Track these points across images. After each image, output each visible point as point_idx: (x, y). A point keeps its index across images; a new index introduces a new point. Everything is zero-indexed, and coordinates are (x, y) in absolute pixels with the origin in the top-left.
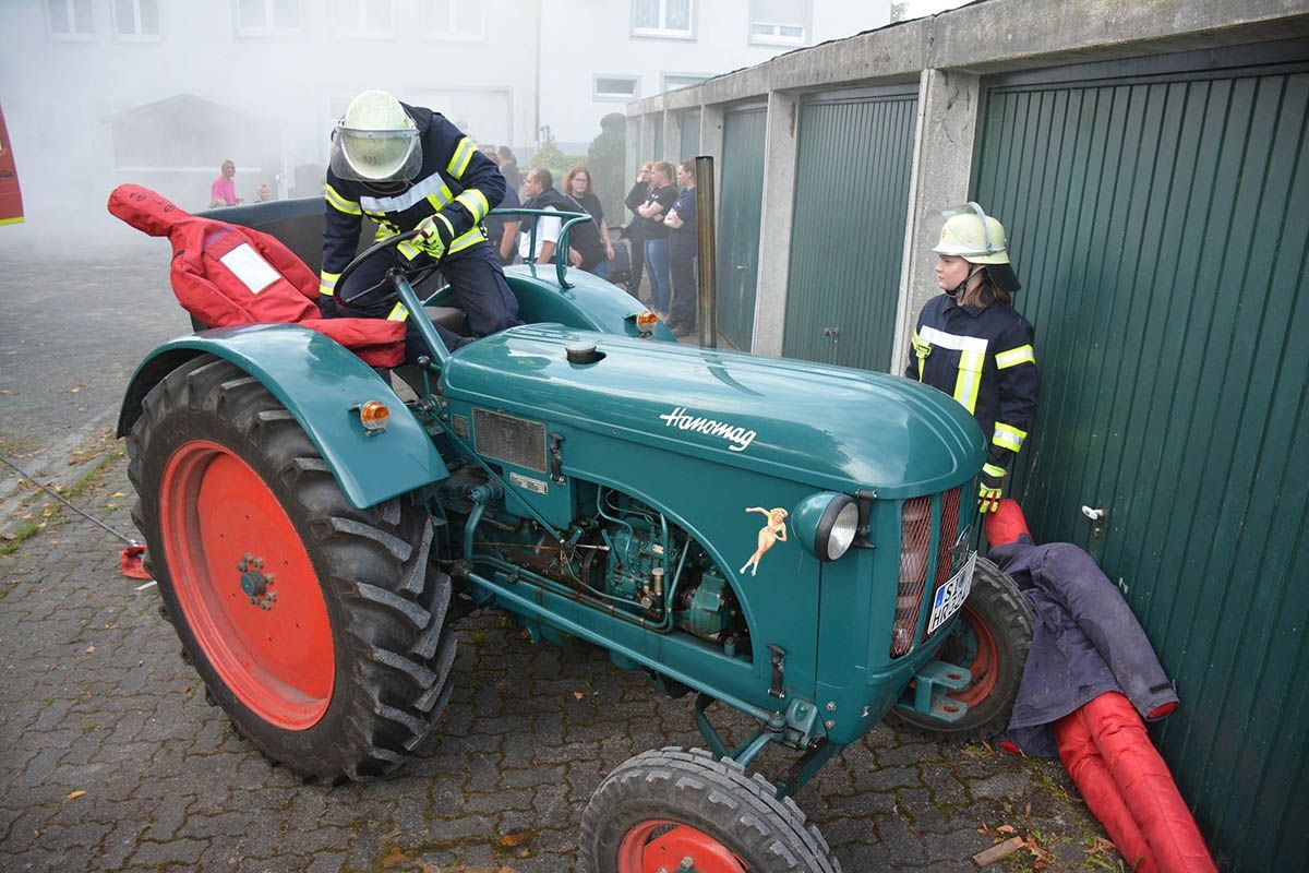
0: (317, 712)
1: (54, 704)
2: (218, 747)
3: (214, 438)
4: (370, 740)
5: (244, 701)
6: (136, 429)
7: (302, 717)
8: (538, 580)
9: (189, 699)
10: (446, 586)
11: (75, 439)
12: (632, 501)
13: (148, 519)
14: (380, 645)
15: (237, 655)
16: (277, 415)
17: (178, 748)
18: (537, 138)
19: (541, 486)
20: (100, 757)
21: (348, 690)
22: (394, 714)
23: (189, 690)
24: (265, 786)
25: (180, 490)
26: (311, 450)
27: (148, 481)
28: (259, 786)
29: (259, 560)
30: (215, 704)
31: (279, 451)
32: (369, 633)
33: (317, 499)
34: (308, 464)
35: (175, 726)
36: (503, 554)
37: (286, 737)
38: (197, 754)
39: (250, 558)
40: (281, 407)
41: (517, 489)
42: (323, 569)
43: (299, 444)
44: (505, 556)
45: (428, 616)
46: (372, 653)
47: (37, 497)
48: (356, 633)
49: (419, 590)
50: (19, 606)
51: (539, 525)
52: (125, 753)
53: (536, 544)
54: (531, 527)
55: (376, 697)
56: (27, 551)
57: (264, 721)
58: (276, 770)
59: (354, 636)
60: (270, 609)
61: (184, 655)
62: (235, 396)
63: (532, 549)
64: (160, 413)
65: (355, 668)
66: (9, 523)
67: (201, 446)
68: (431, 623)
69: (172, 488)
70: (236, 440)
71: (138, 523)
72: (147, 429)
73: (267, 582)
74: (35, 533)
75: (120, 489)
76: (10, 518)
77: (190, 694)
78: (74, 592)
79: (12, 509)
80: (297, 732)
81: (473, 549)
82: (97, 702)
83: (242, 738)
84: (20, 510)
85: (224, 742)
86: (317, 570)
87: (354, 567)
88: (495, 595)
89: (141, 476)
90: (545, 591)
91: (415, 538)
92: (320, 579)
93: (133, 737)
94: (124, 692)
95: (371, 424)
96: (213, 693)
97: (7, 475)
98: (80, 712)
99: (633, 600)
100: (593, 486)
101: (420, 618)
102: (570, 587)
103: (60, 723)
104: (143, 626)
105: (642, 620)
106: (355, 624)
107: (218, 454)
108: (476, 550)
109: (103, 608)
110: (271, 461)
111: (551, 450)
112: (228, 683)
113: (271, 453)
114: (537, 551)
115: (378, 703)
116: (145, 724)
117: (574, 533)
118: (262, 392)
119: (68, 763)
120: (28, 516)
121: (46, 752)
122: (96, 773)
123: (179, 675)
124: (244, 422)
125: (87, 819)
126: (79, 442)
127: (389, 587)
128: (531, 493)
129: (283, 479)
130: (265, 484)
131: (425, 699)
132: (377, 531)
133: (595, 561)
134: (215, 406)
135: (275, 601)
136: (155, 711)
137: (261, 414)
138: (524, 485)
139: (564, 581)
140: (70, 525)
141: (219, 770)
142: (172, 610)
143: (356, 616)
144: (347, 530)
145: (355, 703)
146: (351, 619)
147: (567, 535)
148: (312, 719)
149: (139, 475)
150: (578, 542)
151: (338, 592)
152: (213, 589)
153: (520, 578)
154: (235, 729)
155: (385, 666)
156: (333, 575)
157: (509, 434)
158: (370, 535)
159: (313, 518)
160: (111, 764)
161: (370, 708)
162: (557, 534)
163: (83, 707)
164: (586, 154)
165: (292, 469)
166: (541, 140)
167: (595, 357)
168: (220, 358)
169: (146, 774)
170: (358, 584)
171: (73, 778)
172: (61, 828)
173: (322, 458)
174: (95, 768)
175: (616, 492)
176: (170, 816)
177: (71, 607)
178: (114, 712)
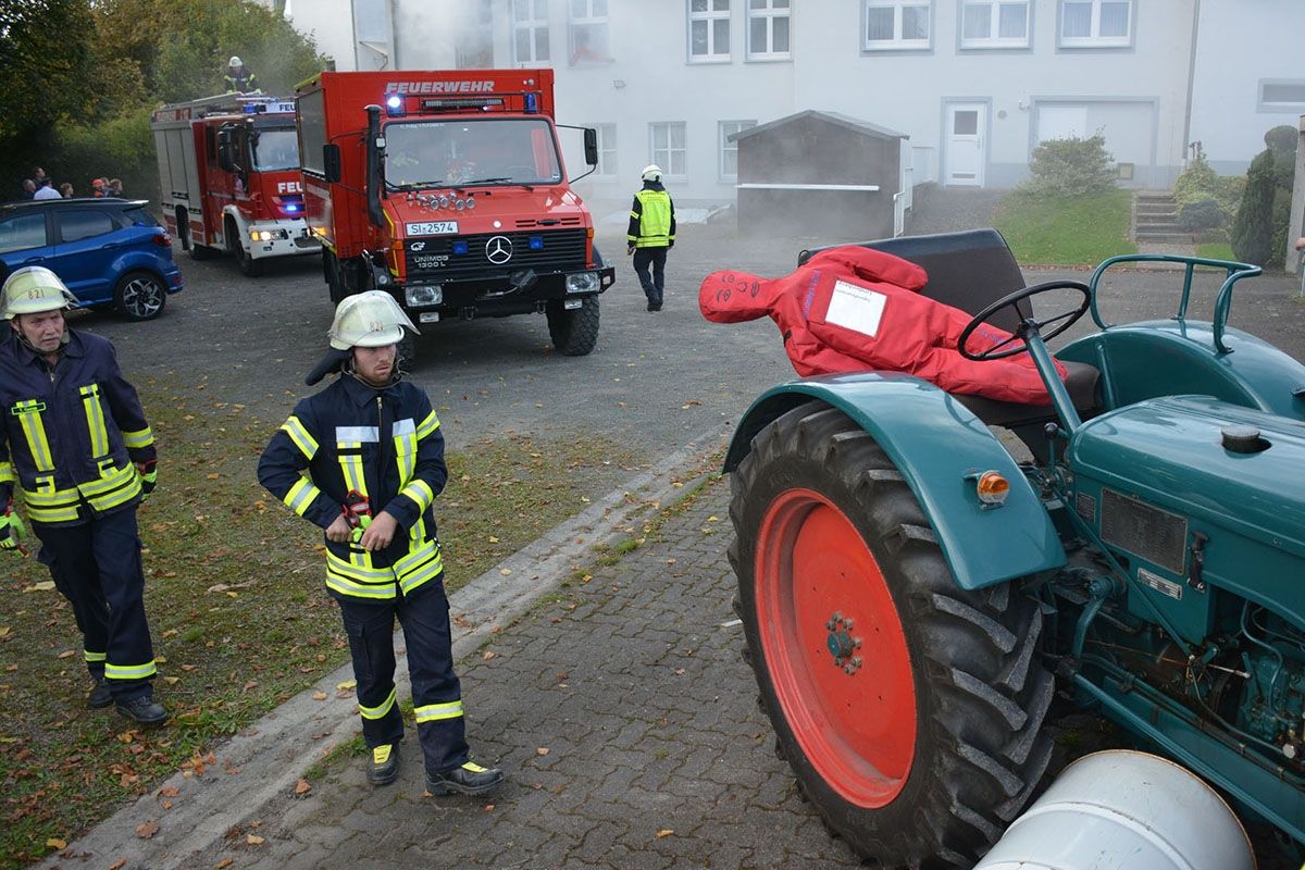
0: (888, 793)
1: (634, 724)
2: (780, 803)
3: (818, 489)
4: (940, 838)
5: (814, 763)
6: (743, 467)
7: (871, 794)
8: (1156, 696)
9: (757, 746)
10: (1049, 686)
11: (678, 458)
12: (1283, 624)
13: (743, 558)
14: (967, 741)
15: (812, 713)
16: (888, 475)
17: (742, 795)
18: (1185, 156)
19: (1174, 590)
20: (668, 787)
21: (925, 779)
22: (971, 816)
23: (759, 736)
24: (822, 857)
25: (779, 534)
26: (920, 516)
27: (748, 519)
28: (815, 855)
29: (849, 621)
30: (784, 759)
31: (885, 513)
32: (957, 727)
33: (920, 571)
34: (914, 532)
35: (741, 772)
36: (1117, 657)
37: (850, 812)
38: (759, 806)
39: (840, 617)
40: (893, 468)
41: (1144, 587)
42: (916, 647)
43: (907, 509)
44: (1119, 660)
45: (1024, 716)
46: (957, 746)
47: (640, 512)
48: (945, 723)
49: (1018, 687)
50: (614, 619)
51: (1166, 633)
52: (690, 788)
53: (1157, 653)
54: (1155, 634)
55: (954, 795)
56: (626, 564)
57: (831, 789)
58: (835, 842)
59: (941, 725)
60: (853, 674)
61: (760, 702)
62: (844, 449)
63: (1153, 661)
64: (767, 456)
65: (936, 759)
66: (613, 534)
67: (806, 495)
68: (1027, 725)
69: (771, 530)
70: (842, 496)
71: (732, 561)
72: (753, 469)
73: (854, 645)
74: (634, 548)
75: (715, 514)
76: (615, 529)
77: (759, 741)
78: (663, 613)
79: (618, 521)
80: (865, 809)
81: (1084, 647)
82: (672, 730)
83: (805, 800)
84: (623, 523)
85: (786, 800)
86: (910, 646)
87: (951, 652)
88: (1100, 703)
89: (741, 515)
90: (1161, 709)
91: (1022, 627)
92: (912, 656)
93: (700, 775)
94: (697, 725)
95: (988, 497)
96: (783, 746)
97: (616, 487)
98: (655, 736)
99: (1272, 743)
100: (1238, 600)
101: (1016, 719)
102: (1193, 711)
103: (636, 744)
104: (722, 660)
105: (1280, 770)
106: (942, 711)
107: (820, 505)
108: (1088, 647)
109: (686, 635)
110: (875, 523)
111: (1192, 551)
112: (799, 740)
113: (876, 515)
114: (1158, 661)
115: (955, 802)
116: (713, 763)
117: (1206, 651)
118: (875, 447)
119: (640, 786)
120: (630, 530)
121: (621, 770)
122: (664, 803)
123: (751, 719)
124: (851, 477)
125: (650, 847)
126: (681, 461)
127: (985, 678)
128: (1159, 596)
129: (885, 543)
130: (866, 546)
131: (1007, 807)
132: (981, 615)
133: (1229, 686)
134: (824, 457)
135: (860, 667)
136: (724, 751)
137: (871, 471)
138: (1154, 585)
139: (1188, 702)
140: (666, 544)
141: (778, 827)
142: (754, 654)
143: (945, 704)
144: (949, 610)
145: (930, 795)
146: (940, 706)
147: (1199, 651)
148: (882, 799)
149: (740, 513)
150: (1212, 662)
151: (929, 675)
152: (797, 640)
153: (1134, 689)
154: (800, 789)
155: (969, 764)
156: (925, 654)
157: (1142, 524)
158: (972, 619)
159: (913, 591)
160: (678, 796)
161: (947, 804)
162: (1185, 647)
163: (659, 732)
164: (1243, 174)
165: (897, 535)
166: (1190, 157)
167: (1257, 445)
168: (833, 407)
169: (708, 815)
170: (953, 670)
171: (642, 802)
172: (627, 849)
173: (930, 528)
174: (663, 797)
175: (1265, 611)
176: (726, 864)
177: (659, 628)
178: (686, 744)
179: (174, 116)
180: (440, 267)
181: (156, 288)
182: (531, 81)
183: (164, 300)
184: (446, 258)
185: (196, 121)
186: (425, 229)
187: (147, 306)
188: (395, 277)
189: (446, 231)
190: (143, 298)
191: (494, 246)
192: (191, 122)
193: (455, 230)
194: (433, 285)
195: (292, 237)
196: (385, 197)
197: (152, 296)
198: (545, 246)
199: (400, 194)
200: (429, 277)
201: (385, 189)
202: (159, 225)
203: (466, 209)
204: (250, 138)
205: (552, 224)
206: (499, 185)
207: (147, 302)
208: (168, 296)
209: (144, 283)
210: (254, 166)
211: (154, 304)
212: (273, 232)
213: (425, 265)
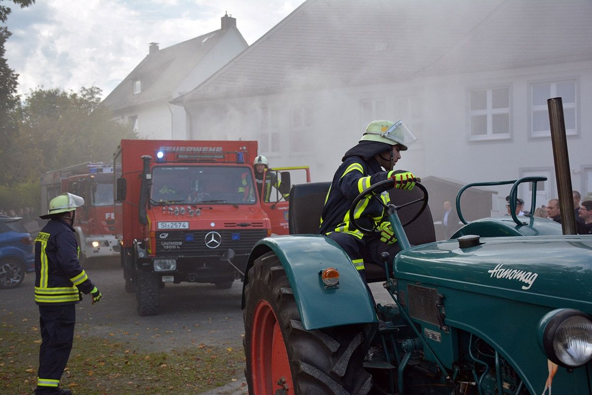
19: (438, 336)
128: (433, 342)
137: (282, 289)
138: (431, 337)
157: (422, 300)
179: (52, 177)
180: (176, 249)
181: (19, 269)
182: (244, 148)
183: (23, 276)
184: (181, 243)
185: (64, 178)
186: (169, 225)
187: (12, 280)
188: (149, 254)
189: (181, 227)
190: (10, 275)
191: (210, 237)
192: (61, 179)
193: (187, 227)
194: (171, 258)
195: (111, 245)
196: (149, 208)
197: (16, 274)
198: (241, 239)
199: (158, 207)
200: (169, 254)
201: (150, 203)
202: (27, 232)
203: (195, 216)
204: (91, 187)
205: (246, 226)
206: (218, 204)
207: (12, 277)
208: (26, 275)
209: (11, 266)
210: (92, 203)
211: (17, 279)
212: (100, 242)
213: (167, 247)
